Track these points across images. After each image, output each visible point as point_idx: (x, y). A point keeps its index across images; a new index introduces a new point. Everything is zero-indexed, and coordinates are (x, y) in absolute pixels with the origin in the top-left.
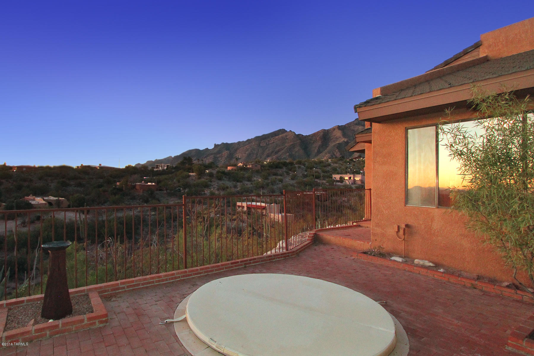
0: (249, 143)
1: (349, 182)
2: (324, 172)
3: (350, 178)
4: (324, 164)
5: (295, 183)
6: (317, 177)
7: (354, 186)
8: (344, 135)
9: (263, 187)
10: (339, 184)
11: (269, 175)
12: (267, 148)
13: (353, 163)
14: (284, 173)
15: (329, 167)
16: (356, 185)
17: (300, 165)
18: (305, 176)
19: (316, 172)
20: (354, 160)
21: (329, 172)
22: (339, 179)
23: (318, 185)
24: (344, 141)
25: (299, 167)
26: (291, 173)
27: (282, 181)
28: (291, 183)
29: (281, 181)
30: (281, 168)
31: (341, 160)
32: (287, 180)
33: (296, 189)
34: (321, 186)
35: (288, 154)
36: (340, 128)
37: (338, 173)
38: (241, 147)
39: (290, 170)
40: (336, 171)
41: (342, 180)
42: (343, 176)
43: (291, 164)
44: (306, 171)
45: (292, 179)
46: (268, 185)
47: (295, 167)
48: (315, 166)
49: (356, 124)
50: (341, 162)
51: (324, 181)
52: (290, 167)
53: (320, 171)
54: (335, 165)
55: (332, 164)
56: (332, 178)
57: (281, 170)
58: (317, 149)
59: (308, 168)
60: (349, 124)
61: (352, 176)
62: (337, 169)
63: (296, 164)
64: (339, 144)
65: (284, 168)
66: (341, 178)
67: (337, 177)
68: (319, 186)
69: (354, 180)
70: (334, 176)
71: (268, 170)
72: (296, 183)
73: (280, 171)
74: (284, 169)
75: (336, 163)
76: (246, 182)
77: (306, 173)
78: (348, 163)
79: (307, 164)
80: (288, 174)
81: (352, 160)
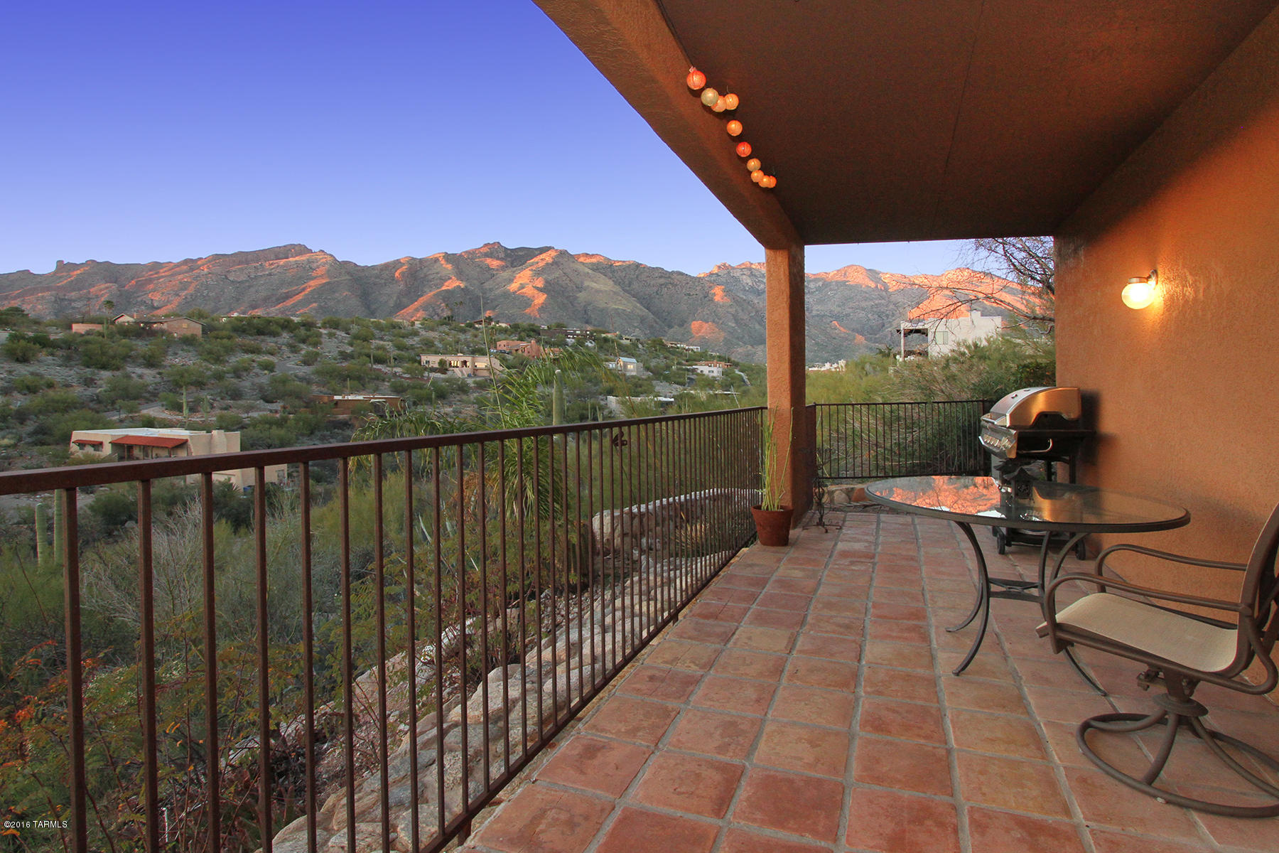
0: (192, 269)
1: (462, 372)
2: (400, 347)
3: (465, 363)
4: (403, 331)
5: (313, 374)
6: (379, 360)
7: (470, 381)
8: (460, 275)
9: (200, 384)
10: (438, 375)
11: (230, 350)
12: (249, 287)
13: (473, 331)
14: (284, 347)
15: (416, 339)
16: (478, 379)
17: (334, 331)
18: (344, 356)
19: (378, 348)
20: (477, 326)
21: (413, 349)
22: (436, 366)
23: (380, 378)
24: (459, 287)
25: (331, 335)
26: (305, 349)
27: (274, 367)
28: (301, 374)
29: (269, 367)
30: (274, 334)
31: (446, 324)
32: (290, 364)
33: (314, 387)
34: (388, 382)
35: (315, 305)
36: (448, 257)
37: (436, 353)
38: (163, 277)
39: (304, 341)
40: (429, 347)
41: (443, 368)
42: (448, 358)
43: (308, 325)
44: (351, 345)
45: (306, 363)
46: (219, 376)
47: (320, 335)
48: (377, 332)
49: (486, 255)
50: (446, 328)
51: (398, 370)
52: (303, 331)
53: (388, 345)
54: (431, 334)
55: (423, 332)
56: (420, 362)
57: (275, 339)
58: (395, 298)
59: (356, 337)
60: (472, 254)
61: (469, 359)
62: (436, 343)
63: (325, 328)
64: (447, 291)
65: (285, 334)
66: (442, 363)
67: (432, 360)
68: (384, 380)
69: (475, 369)
70: (424, 358)
71: (229, 338)
72: (317, 373)
73: (270, 342)
74: (285, 337)
75: (433, 330)
76: (139, 371)
77: (349, 350)
78: (463, 331)
79: (355, 329)
80: (294, 349)
81: (471, 326)
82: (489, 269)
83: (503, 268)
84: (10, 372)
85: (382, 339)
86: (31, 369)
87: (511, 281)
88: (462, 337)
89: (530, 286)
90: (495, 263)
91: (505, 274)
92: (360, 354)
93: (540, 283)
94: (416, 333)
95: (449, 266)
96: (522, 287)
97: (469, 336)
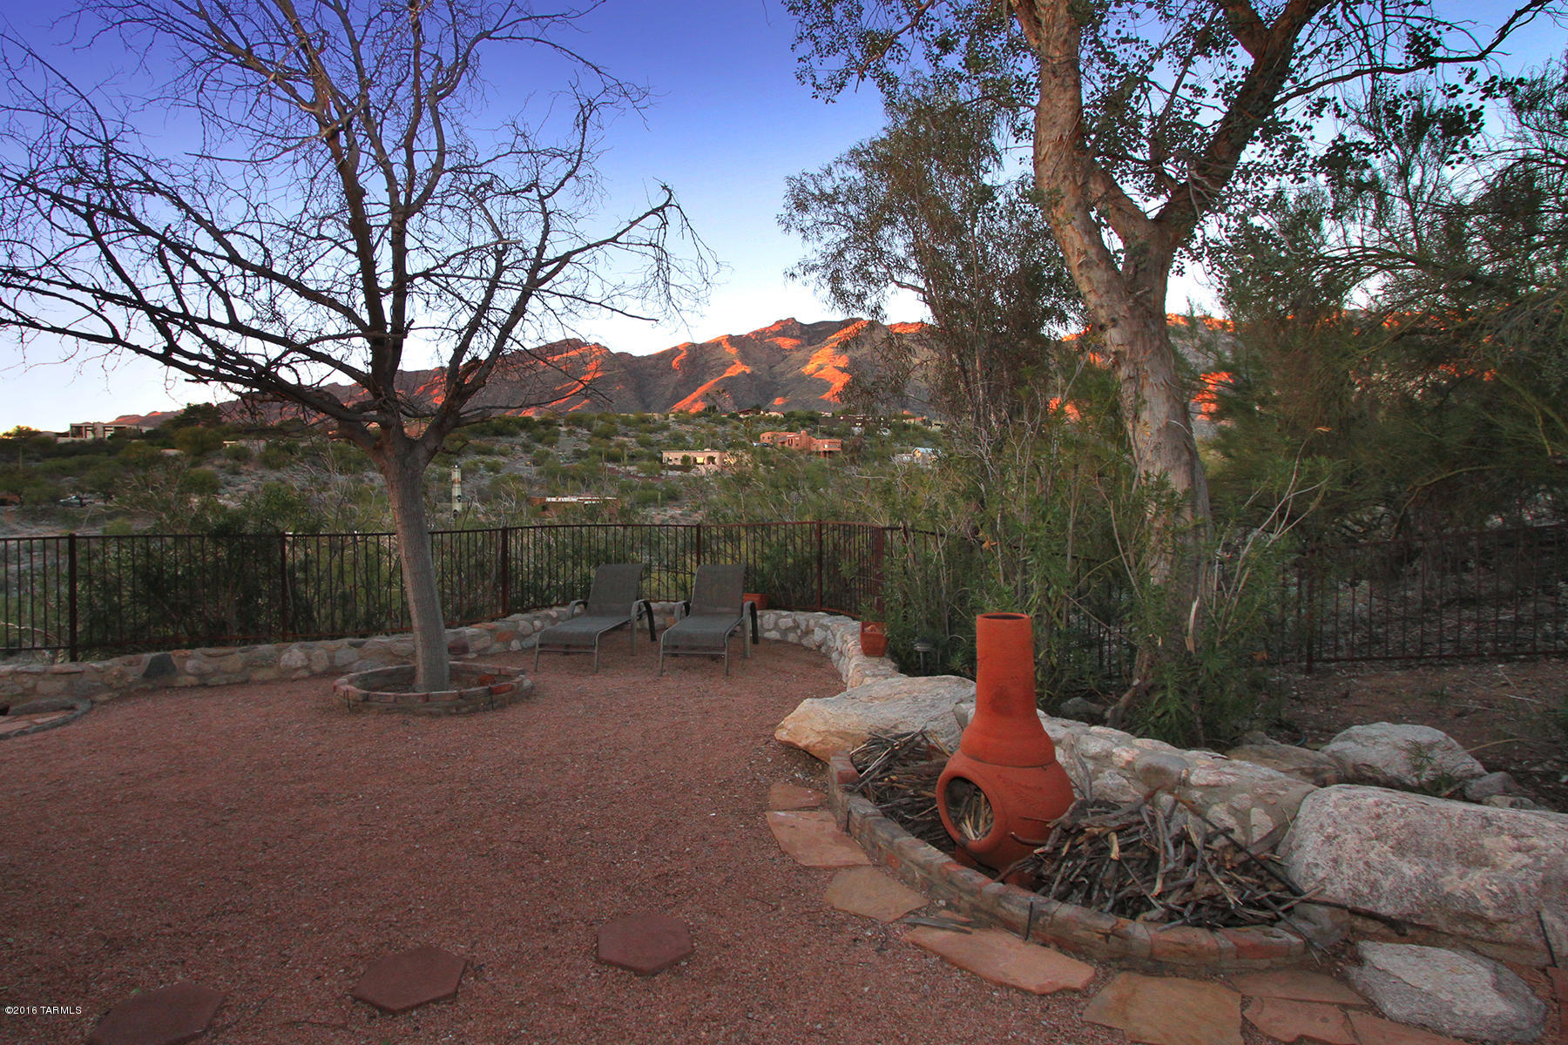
1: (707, 471)
2: (643, 444)
3: (712, 459)
4: (652, 426)
5: (538, 475)
6: (614, 459)
8: (745, 359)
10: (678, 474)
13: (736, 423)
14: (517, 448)
15: (665, 434)
17: (575, 428)
18: (579, 455)
19: (618, 445)
21: (657, 445)
22: (679, 463)
23: (609, 478)
25: (570, 433)
26: (539, 449)
27: (501, 468)
28: (525, 475)
29: (494, 468)
30: (513, 435)
32: (518, 465)
34: (617, 482)
36: (732, 340)
37: (683, 448)
39: (540, 440)
40: (678, 442)
41: (687, 465)
42: (691, 454)
44: (589, 442)
45: (535, 463)
47: (558, 434)
48: (621, 428)
49: (778, 334)
50: (703, 421)
51: (632, 469)
52: (542, 430)
53: (631, 442)
54: (684, 429)
55: (674, 426)
56: (661, 460)
57: (512, 439)
59: (596, 435)
60: (760, 335)
61: (718, 454)
62: (686, 437)
65: (523, 434)
66: (685, 459)
67: (674, 456)
68: (612, 480)
69: (724, 467)
70: (665, 455)
72: (543, 473)
73: (507, 443)
74: (524, 436)
75: (687, 423)
76: (371, 474)
77: (586, 447)
78: (723, 423)
79: (599, 425)
80: (527, 449)
81: (734, 416)
82: (780, 349)
83: (798, 348)
84: (261, 478)
85: (626, 435)
86: (278, 475)
87: (806, 362)
88: (720, 429)
89: (830, 366)
90: (787, 343)
91: (799, 355)
92: (594, 452)
93: (842, 361)
94: (666, 428)
95: (734, 351)
96: (820, 368)
97: (728, 429)
